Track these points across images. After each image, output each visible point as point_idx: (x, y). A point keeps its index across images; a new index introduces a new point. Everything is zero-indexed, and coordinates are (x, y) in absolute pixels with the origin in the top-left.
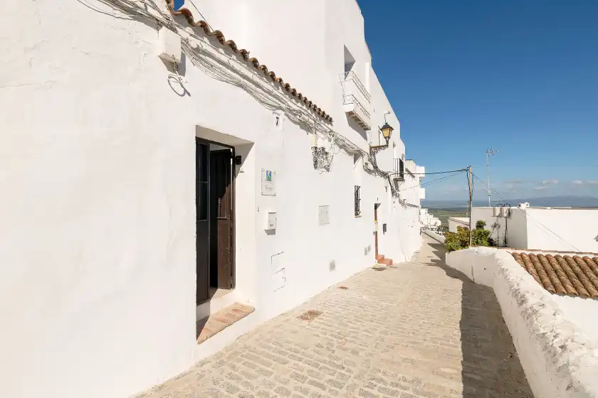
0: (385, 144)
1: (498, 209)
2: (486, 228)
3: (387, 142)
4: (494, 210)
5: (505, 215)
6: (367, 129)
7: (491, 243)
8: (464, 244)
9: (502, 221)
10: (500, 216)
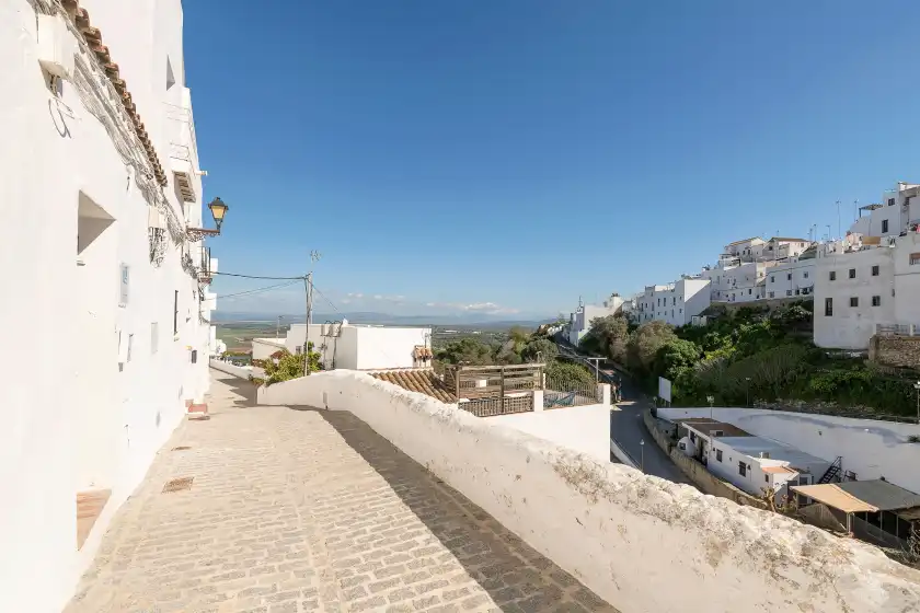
0: (215, 229)
1: (327, 326)
2: (315, 350)
3: (219, 226)
4: (323, 327)
5: (336, 334)
6: (191, 200)
7: (321, 367)
8: (293, 372)
9: (330, 342)
10: (330, 335)
